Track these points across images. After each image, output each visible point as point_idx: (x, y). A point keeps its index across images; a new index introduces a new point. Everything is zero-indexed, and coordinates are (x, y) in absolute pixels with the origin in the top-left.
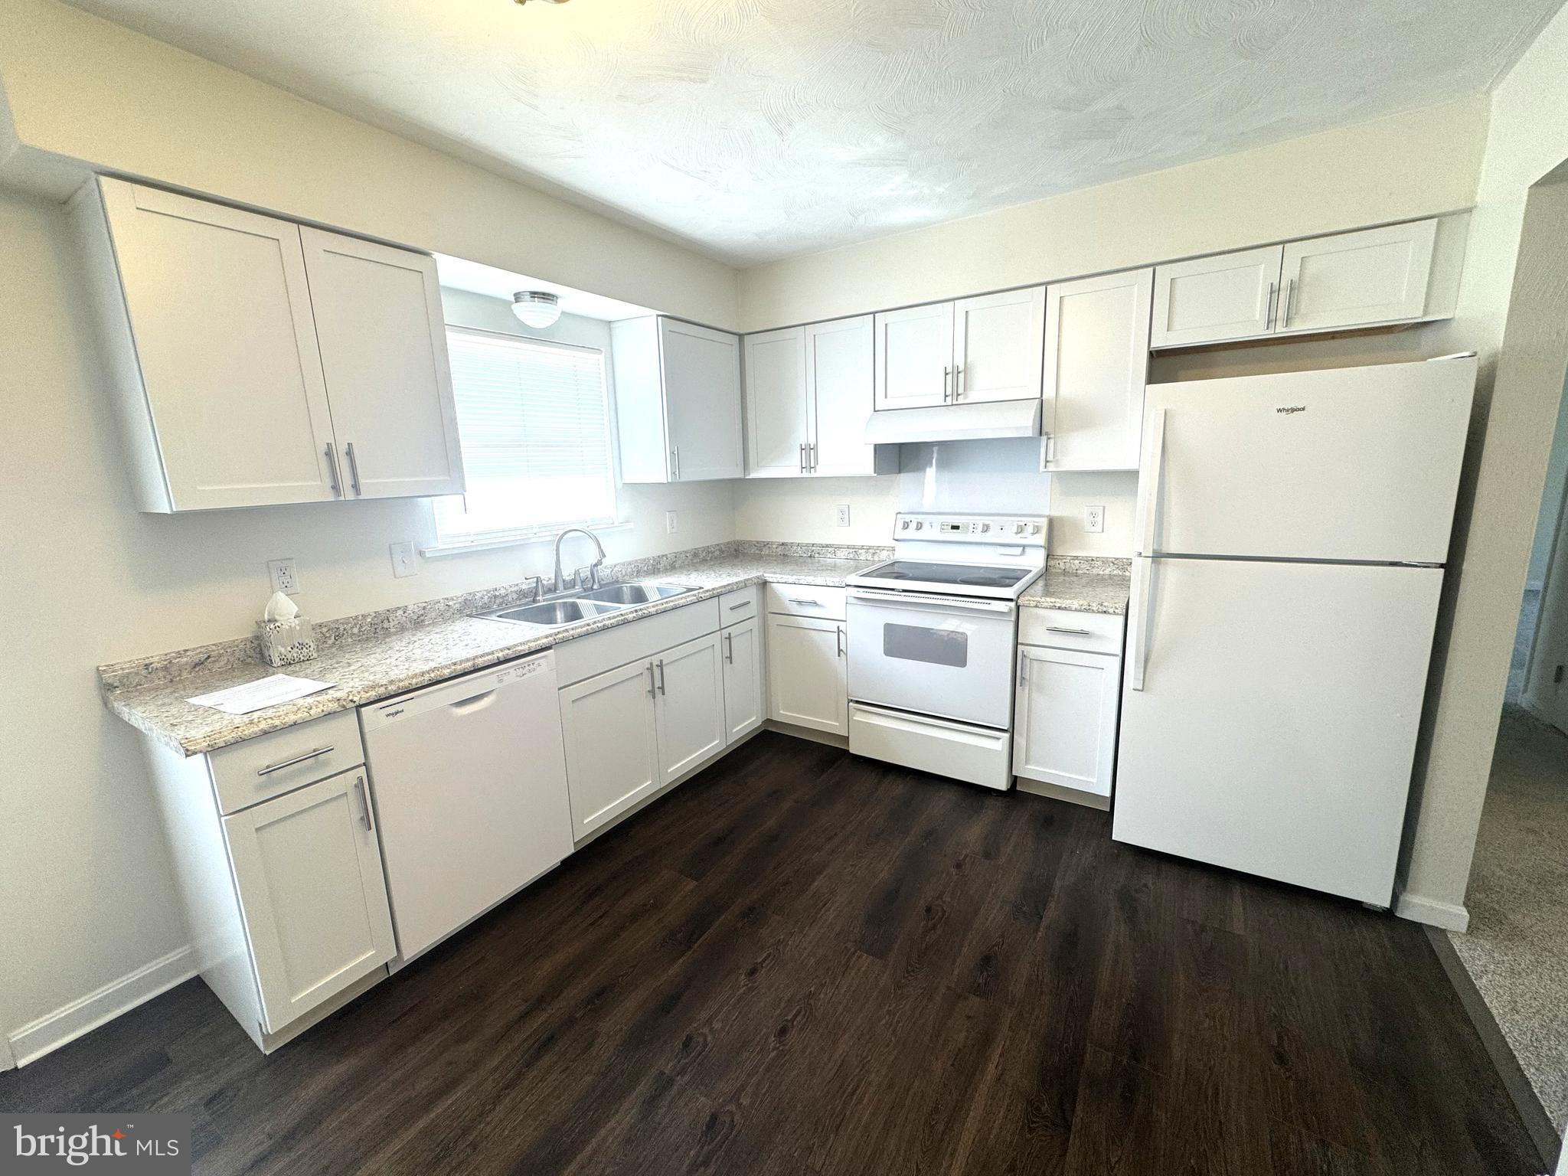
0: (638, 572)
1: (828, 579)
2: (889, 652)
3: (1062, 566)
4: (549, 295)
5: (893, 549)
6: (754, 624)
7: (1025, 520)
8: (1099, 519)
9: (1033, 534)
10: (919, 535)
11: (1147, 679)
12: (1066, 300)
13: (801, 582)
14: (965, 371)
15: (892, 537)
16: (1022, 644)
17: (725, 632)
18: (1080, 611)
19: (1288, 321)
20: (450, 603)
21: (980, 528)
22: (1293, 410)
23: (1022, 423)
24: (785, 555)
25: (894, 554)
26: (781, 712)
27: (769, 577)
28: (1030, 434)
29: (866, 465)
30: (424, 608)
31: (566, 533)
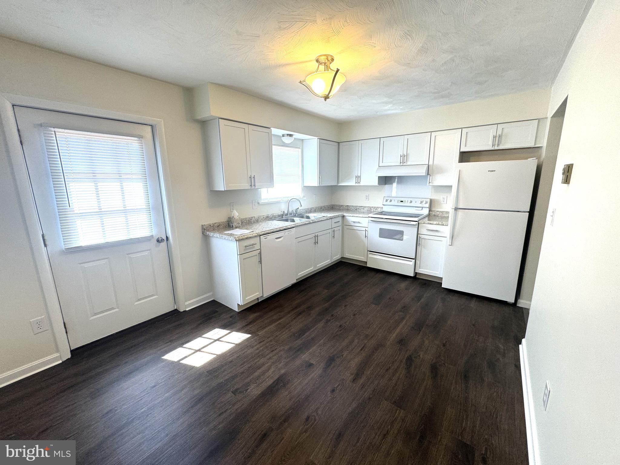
0: (306, 212)
1: (363, 215)
2: (381, 236)
3: (434, 214)
4: (291, 135)
5: (382, 208)
6: (340, 228)
7: (423, 200)
8: (445, 200)
9: (425, 204)
10: (390, 203)
11: (453, 242)
12: (437, 136)
13: (355, 216)
14: (407, 156)
15: (382, 204)
16: (419, 234)
17: (333, 229)
18: (436, 225)
19: (498, 145)
20: (264, 217)
21: (409, 202)
22: (492, 171)
23: (422, 171)
24: (348, 209)
25: (382, 209)
26: (347, 255)
27: (345, 214)
28: (424, 174)
29: (376, 182)
30: (259, 217)
31: (292, 199)
